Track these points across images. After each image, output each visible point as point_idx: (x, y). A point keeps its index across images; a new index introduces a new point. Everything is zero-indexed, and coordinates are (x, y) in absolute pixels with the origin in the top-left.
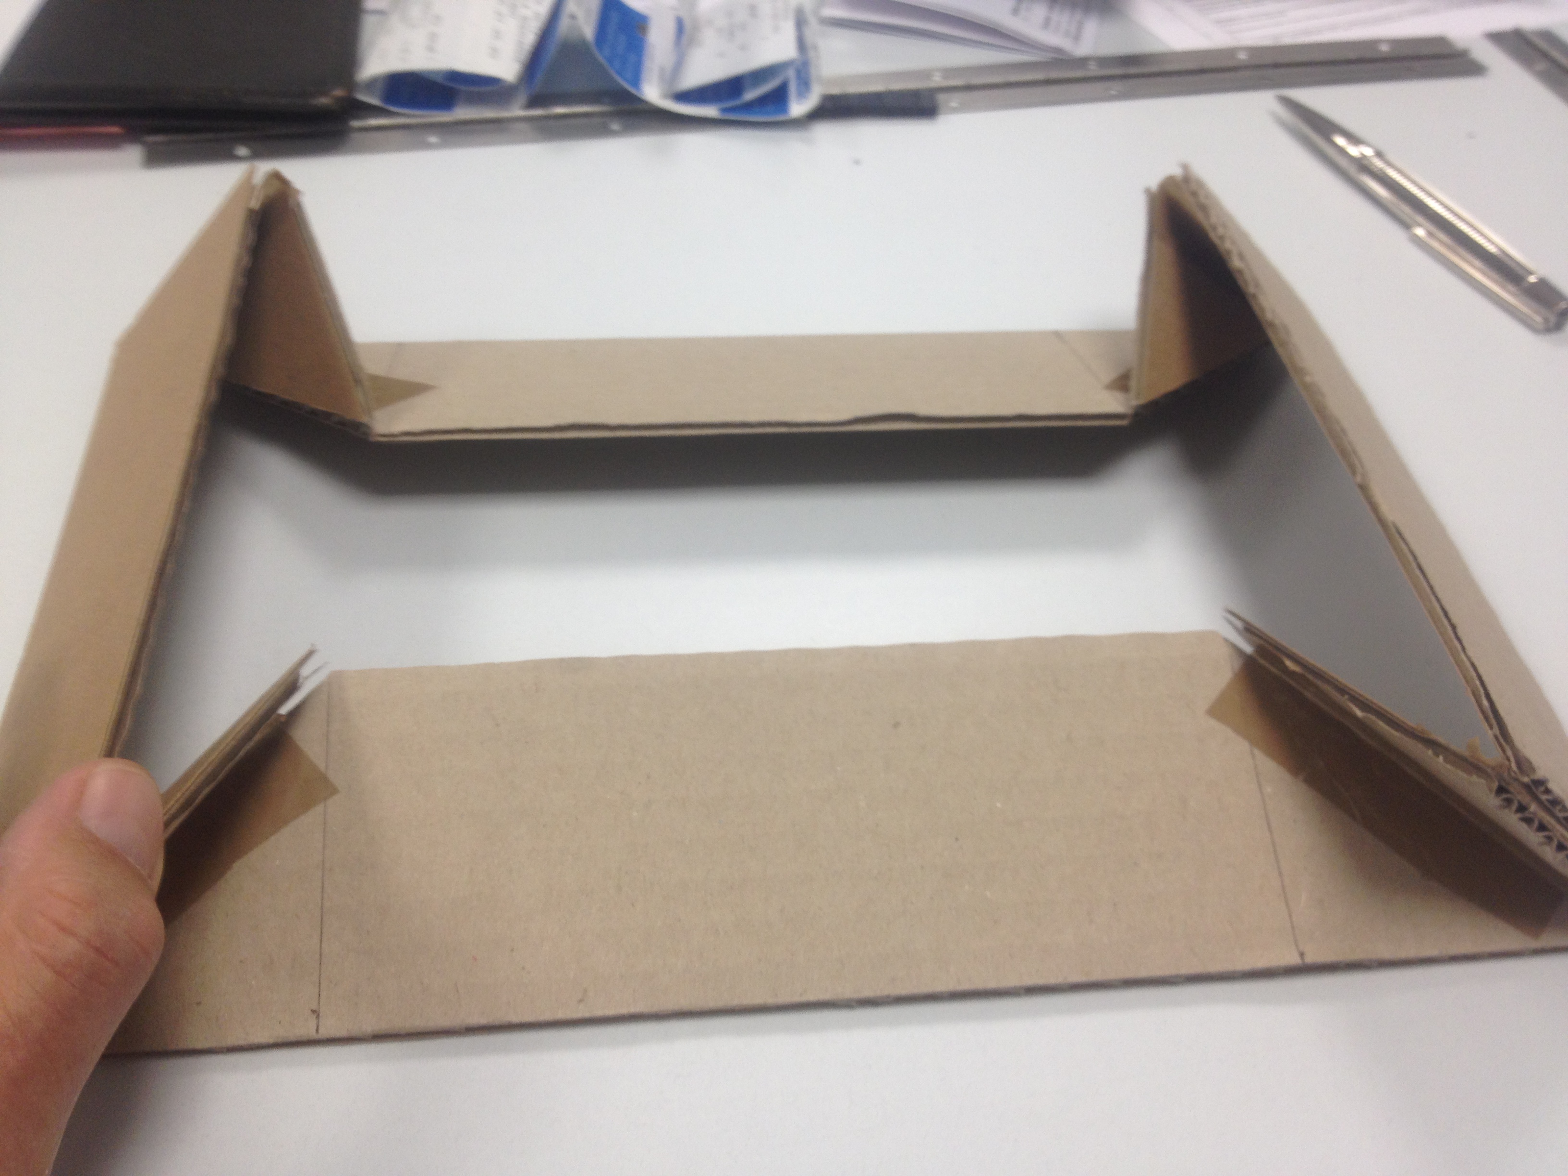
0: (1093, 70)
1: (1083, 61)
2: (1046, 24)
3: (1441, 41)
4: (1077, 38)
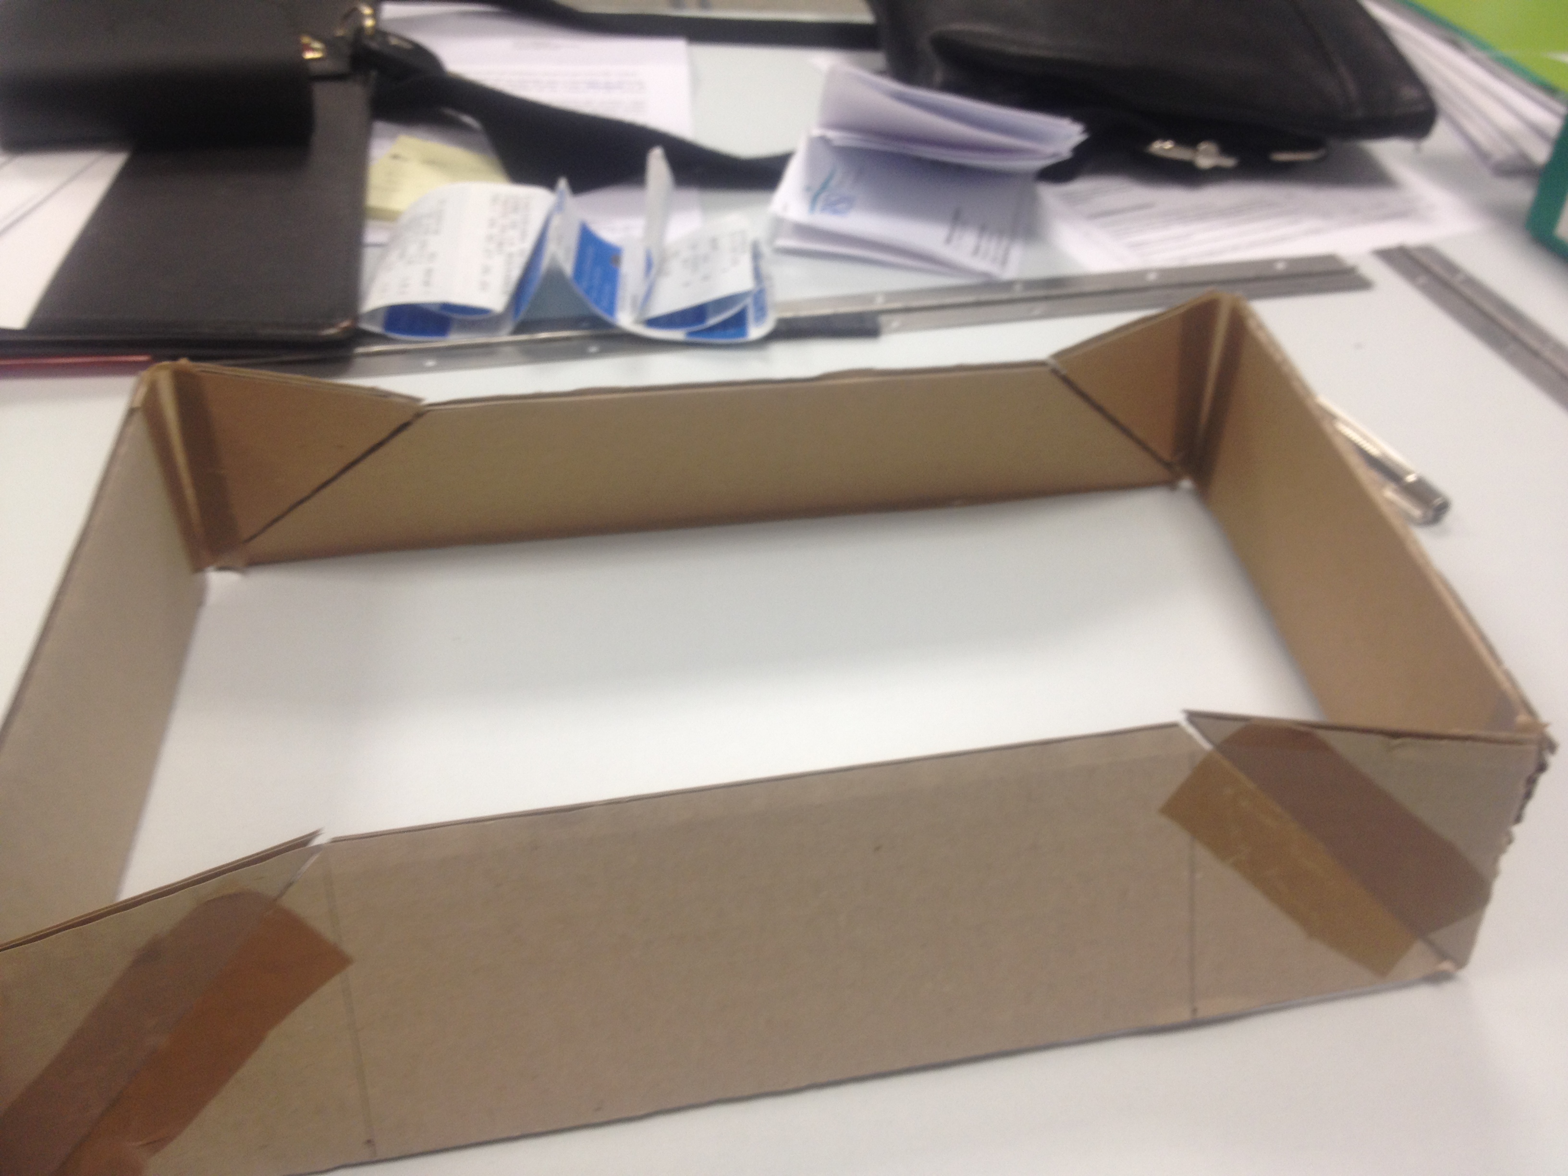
0: (1018, 292)
1: (1009, 285)
2: (976, 251)
3: (1331, 259)
4: (1004, 262)
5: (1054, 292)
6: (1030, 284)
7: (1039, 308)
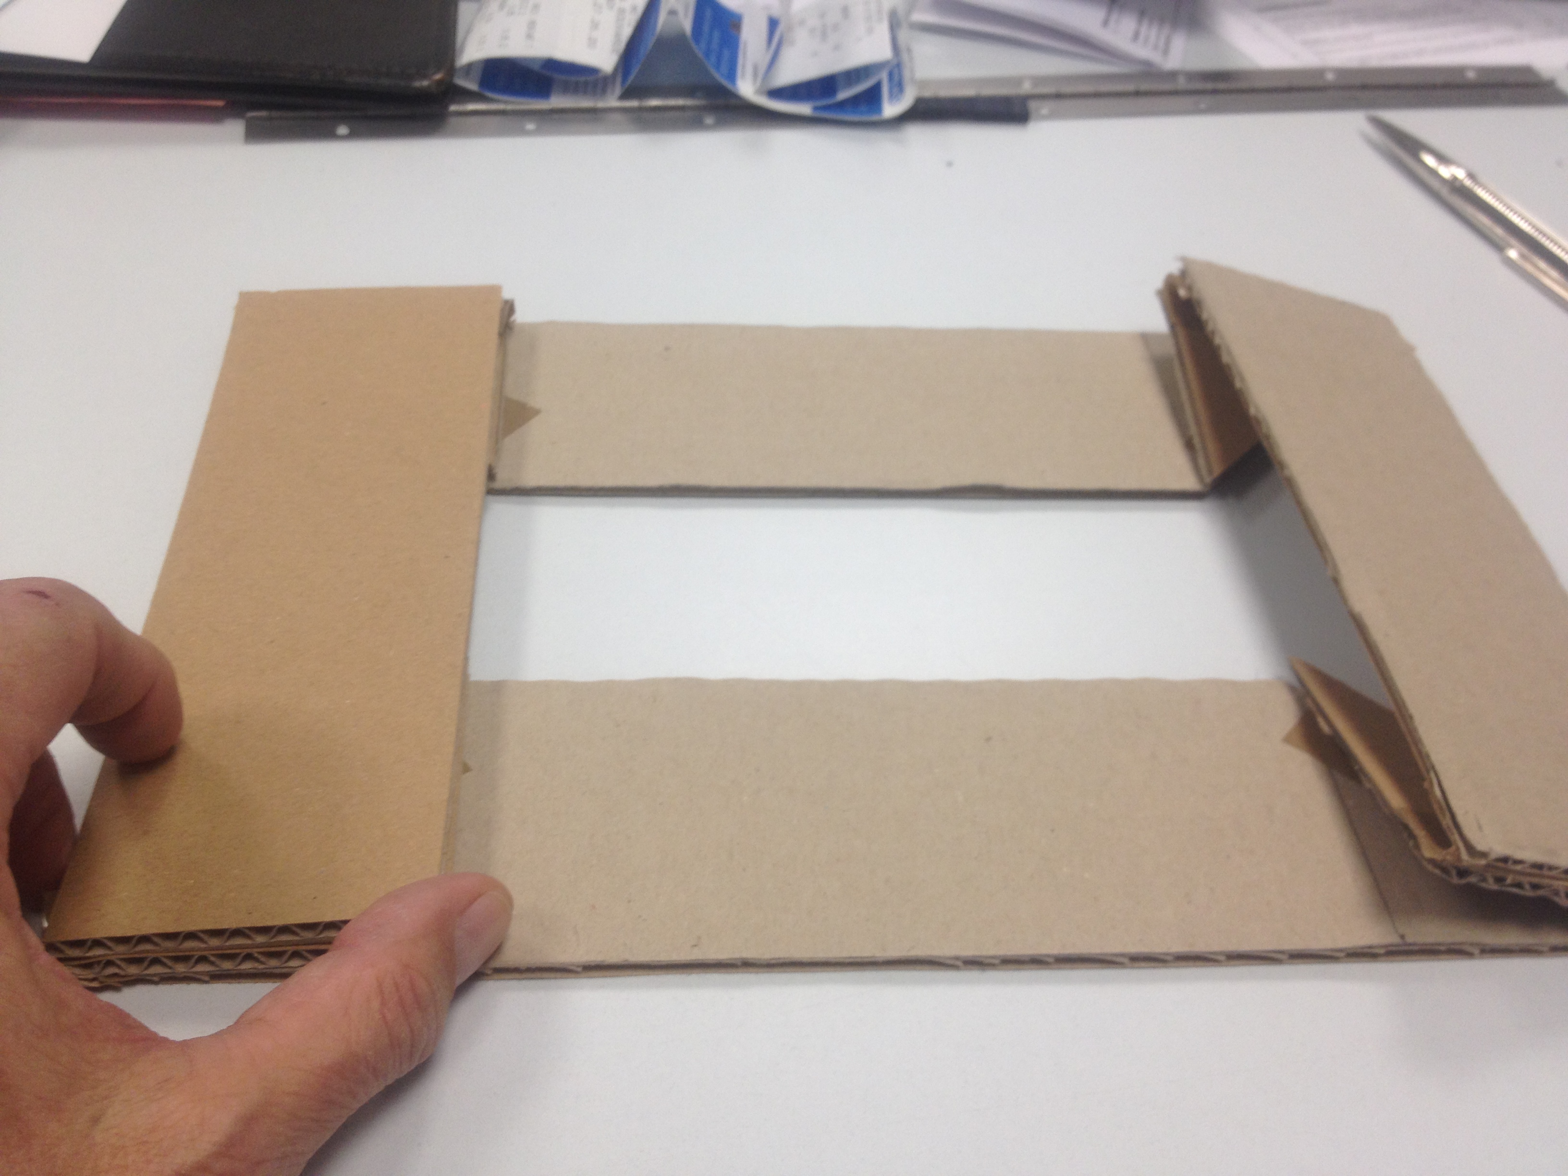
0: (1182, 83)
1: (1173, 75)
2: (1136, 36)
3: (1527, 70)
4: (1166, 52)
5: (1221, 86)
6: (1192, 76)
7: (1204, 102)
